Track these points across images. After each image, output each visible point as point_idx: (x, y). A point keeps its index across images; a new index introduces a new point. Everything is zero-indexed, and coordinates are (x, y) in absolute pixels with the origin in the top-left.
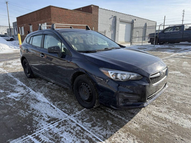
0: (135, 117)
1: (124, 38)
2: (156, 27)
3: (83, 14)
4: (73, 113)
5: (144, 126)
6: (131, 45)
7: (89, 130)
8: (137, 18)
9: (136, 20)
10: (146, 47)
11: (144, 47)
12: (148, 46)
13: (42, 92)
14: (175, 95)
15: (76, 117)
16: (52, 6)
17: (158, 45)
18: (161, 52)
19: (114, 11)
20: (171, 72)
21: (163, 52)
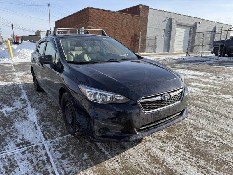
0: (123, 153)
1: (182, 47)
2: (221, 32)
3: (128, 17)
4: (52, 139)
5: (126, 167)
6: (187, 56)
7: (54, 162)
8: (202, 20)
9: (201, 23)
10: (206, 59)
11: (204, 59)
12: (209, 58)
13: (37, 109)
14: (202, 129)
15: (52, 143)
16: (91, 8)
17: (226, 56)
18: (223, 67)
19: (169, 12)
20: (218, 95)
21: (227, 66)
